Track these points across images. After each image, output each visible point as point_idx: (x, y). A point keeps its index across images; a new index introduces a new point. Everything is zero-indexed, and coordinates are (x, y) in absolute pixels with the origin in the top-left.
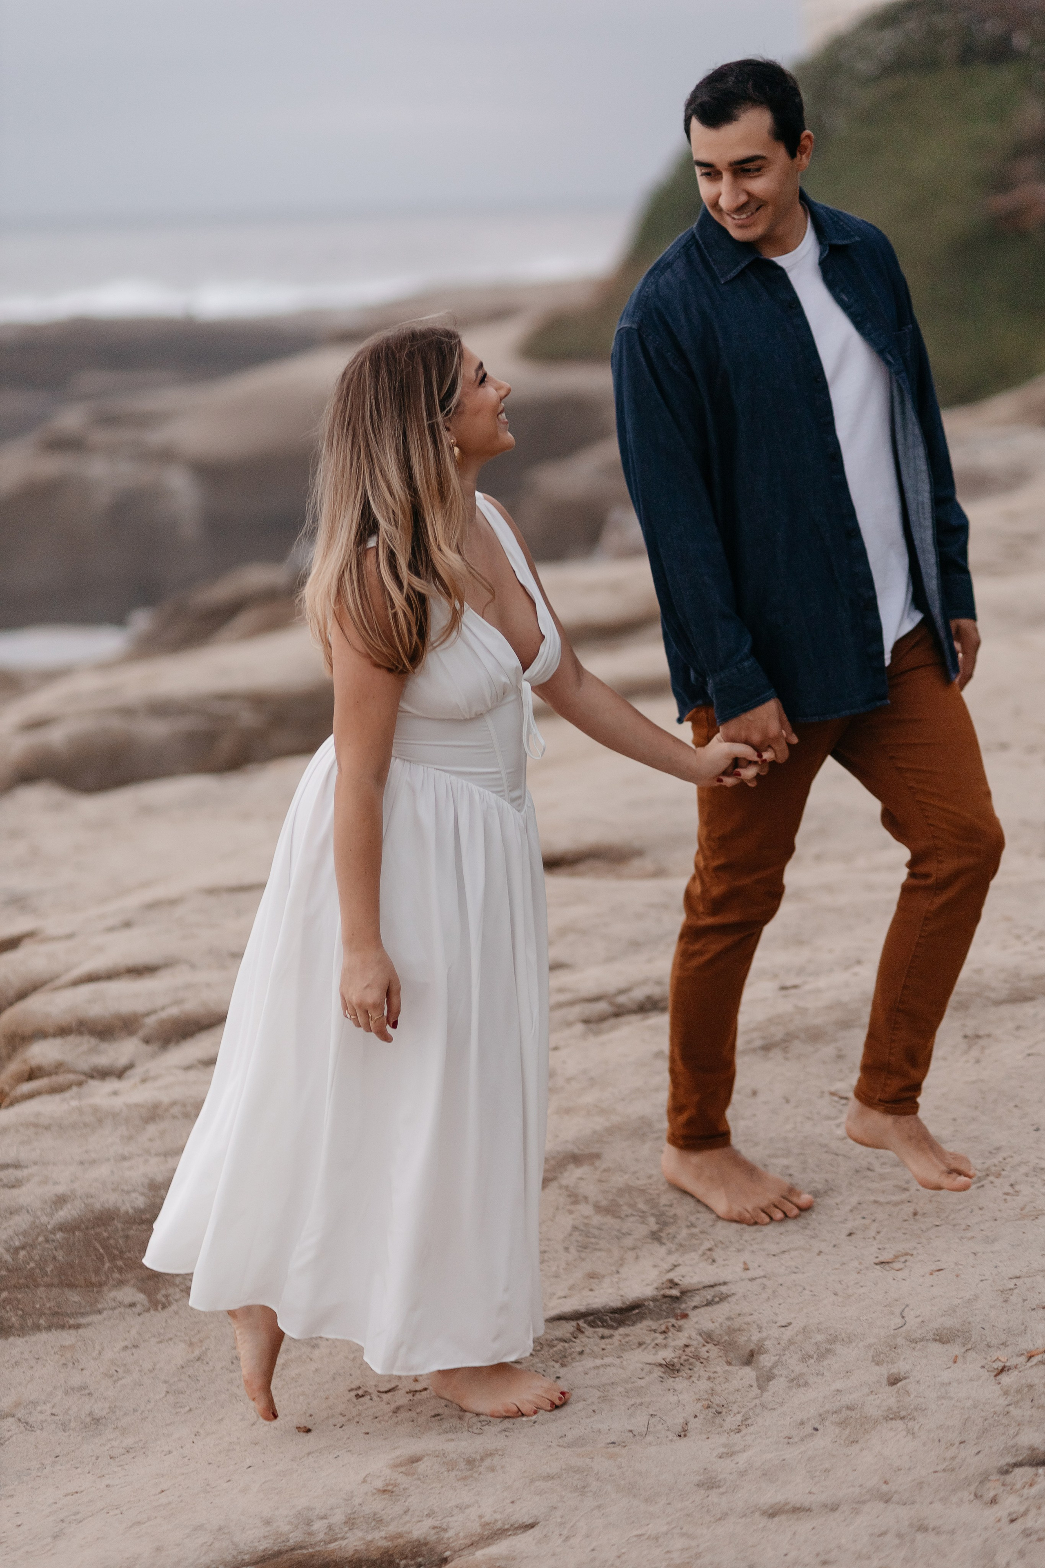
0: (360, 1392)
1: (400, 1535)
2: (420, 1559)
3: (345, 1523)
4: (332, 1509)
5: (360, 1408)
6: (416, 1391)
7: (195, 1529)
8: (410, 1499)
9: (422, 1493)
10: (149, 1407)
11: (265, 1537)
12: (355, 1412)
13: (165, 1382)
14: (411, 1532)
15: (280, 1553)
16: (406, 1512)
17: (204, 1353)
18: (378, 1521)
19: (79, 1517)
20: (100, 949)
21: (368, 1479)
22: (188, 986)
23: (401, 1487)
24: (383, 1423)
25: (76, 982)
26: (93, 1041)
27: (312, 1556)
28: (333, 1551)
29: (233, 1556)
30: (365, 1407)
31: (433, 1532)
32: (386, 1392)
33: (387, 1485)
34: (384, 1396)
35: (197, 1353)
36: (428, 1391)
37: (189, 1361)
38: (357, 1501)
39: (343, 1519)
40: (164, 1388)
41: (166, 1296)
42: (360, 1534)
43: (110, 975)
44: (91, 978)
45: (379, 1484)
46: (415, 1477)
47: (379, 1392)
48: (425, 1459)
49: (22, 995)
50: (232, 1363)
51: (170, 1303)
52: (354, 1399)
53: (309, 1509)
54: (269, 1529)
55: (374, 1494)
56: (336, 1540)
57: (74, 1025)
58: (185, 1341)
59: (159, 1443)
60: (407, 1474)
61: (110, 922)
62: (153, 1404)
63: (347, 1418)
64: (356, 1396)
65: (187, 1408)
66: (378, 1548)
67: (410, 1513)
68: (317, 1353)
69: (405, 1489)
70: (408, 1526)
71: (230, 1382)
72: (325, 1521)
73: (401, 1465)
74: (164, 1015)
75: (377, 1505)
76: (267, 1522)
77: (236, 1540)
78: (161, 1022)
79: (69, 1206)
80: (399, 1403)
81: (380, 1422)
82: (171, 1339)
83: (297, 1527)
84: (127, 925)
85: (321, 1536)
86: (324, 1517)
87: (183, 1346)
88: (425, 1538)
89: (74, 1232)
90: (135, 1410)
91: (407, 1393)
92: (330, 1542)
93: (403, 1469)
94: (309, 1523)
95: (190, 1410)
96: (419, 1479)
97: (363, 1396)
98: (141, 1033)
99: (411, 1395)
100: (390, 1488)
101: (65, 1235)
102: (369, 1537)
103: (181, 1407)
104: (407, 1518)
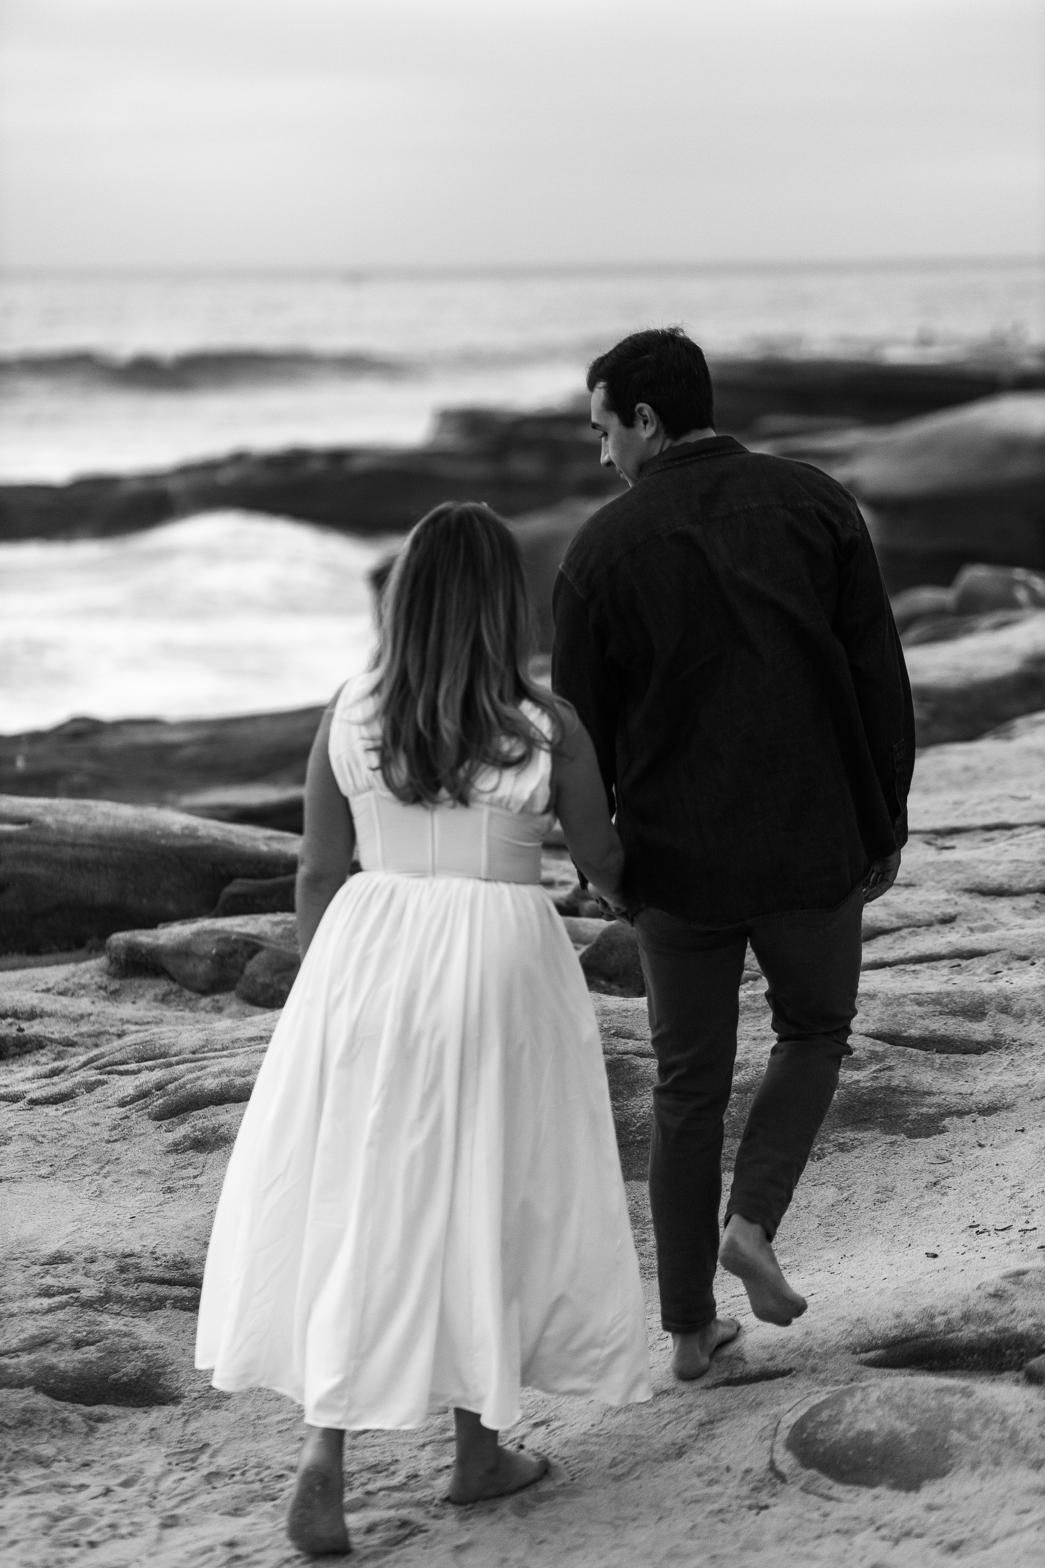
0: (980, 1229)
1: (1006, 1330)
2: (1022, 1350)
3: (962, 1319)
4: (951, 1307)
5: (980, 1241)
6: (1027, 1230)
7: (838, 1320)
8: (1016, 1303)
9: (1026, 1299)
10: (803, 1235)
11: (896, 1327)
12: (975, 1244)
13: (818, 1216)
14: (1016, 1327)
15: (907, 1340)
16: (1012, 1312)
17: (852, 1195)
18: (988, 1318)
19: (742, 1312)
21: (983, 1287)
23: (1009, 1293)
24: (998, 1251)
27: (934, 1343)
28: (951, 1340)
29: (869, 1341)
30: (984, 1240)
31: (1034, 1329)
32: (1002, 1230)
33: (998, 1291)
34: (1000, 1233)
35: (845, 1195)
36: (1037, 1230)
37: (839, 1201)
38: (972, 1302)
39: (960, 1315)
40: (817, 1221)
41: (821, 1149)
42: (973, 1328)
45: (991, 1290)
46: (1021, 1286)
47: (996, 1230)
48: (1031, 1272)
50: (875, 1204)
51: (824, 1156)
52: (975, 1235)
53: (932, 1307)
54: (899, 1320)
55: (986, 1298)
56: (953, 1331)
58: (836, 1186)
59: (811, 1262)
60: (1015, 1283)
62: (807, 1233)
63: (968, 1248)
64: (977, 1232)
65: (836, 1237)
66: (988, 1339)
67: (1015, 1313)
68: (946, 1199)
69: (1012, 1295)
70: (1013, 1322)
71: (872, 1219)
72: (946, 1317)
73: (1010, 1276)
75: (989, 1305)
76: (898, 1316)
77: (871, 1328)
79: (743, 1072)
80: (1012, 1238)
81: (995, 1250)
82: (824, 1183)
83: (922, 1320)
85: (942, 1327)
86: (945, 1314)
87: (833, 1189)
88: (1027, 1333)
89: (746, 1094)
90: (792, 1237)
91: (1020, 1231)
92: (949, 1333)
93: (1012, 1280)
94: (932, 1317)
95: (838, 1239)
96: (1024, 1288)
97: (982, 1233)
99: (1023, 1233)
100: (1000, 1293)
101: (739, 1095)
102: (981, 1330)
103: (830, 1236)
104: (1013, 1317)
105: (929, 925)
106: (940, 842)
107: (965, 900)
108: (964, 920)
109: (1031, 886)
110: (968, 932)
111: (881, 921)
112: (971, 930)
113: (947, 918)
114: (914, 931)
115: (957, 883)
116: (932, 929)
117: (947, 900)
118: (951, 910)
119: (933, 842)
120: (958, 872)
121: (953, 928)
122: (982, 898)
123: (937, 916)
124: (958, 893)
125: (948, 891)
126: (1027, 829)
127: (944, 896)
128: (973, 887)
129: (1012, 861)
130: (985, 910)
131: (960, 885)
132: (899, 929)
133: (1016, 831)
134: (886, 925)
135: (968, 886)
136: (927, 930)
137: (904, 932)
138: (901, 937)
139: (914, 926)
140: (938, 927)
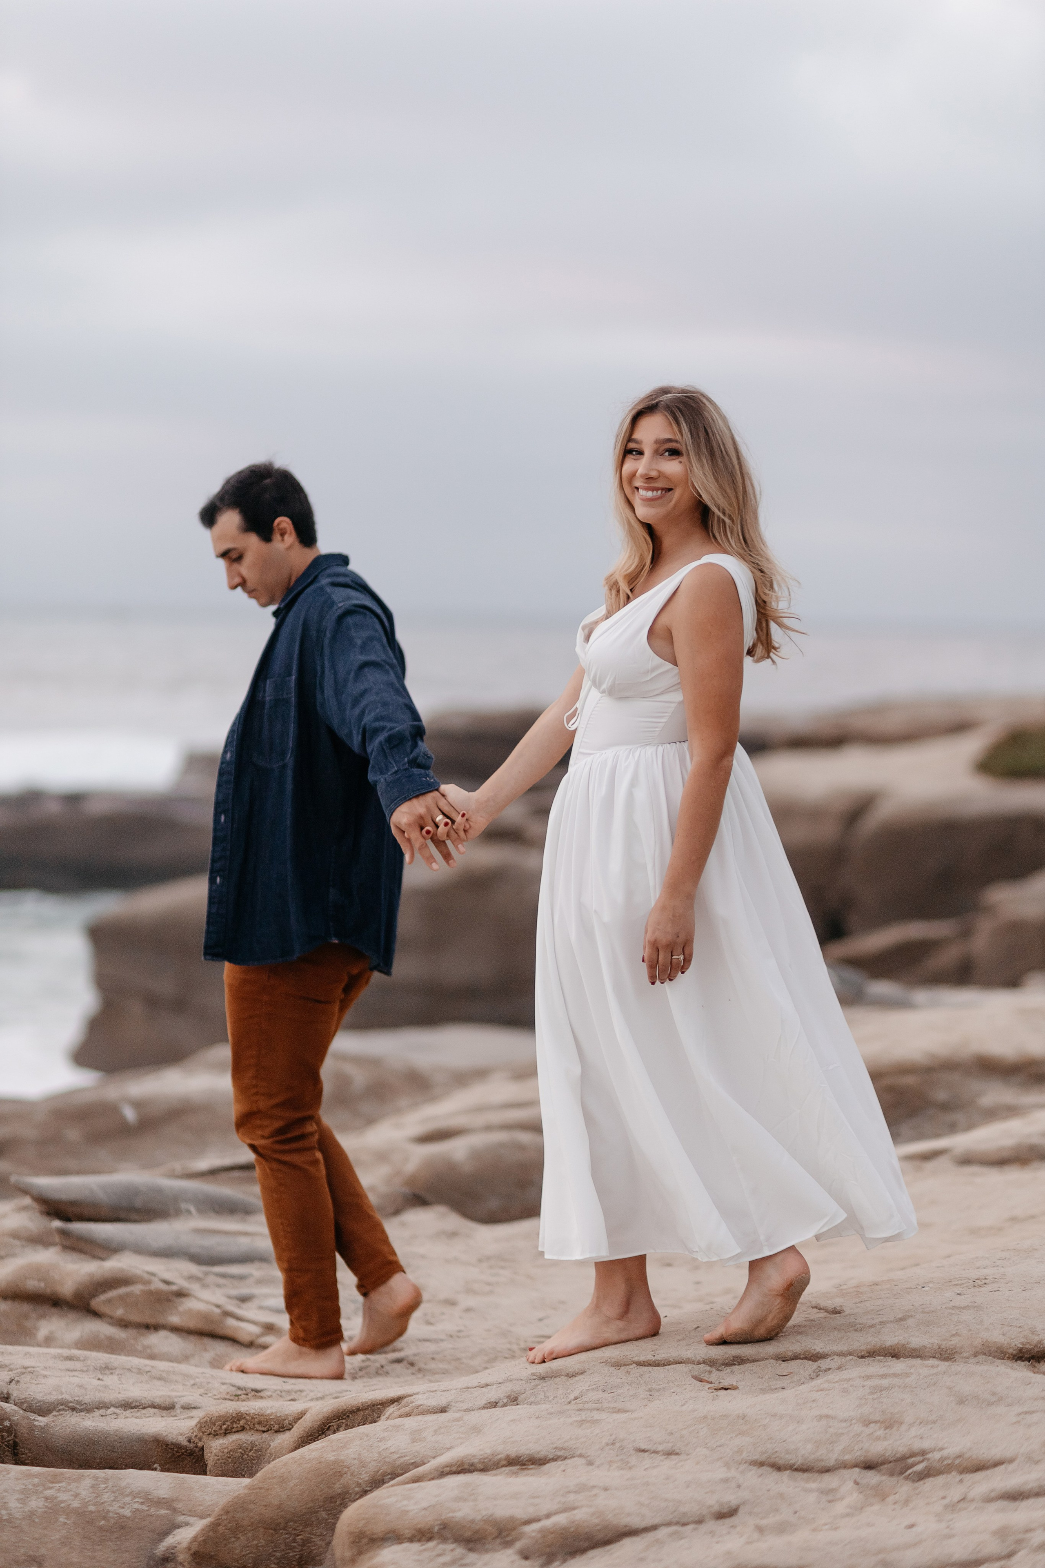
20: (477, 1430)
22: (581, 1488)
25: (443, 1473)
26: (460, 1551)
43: (486, 1466)
44: (463, 1468)
49: (377, 1482)
57: (436, 1529)
61: (493, 1394)
74: (547, 1523)
78: (544, 1532)
84: (514, 1400)
98: (518, 1545)
105: (700, 1521)
106: (715, 1376)
107: (753, 1478)
108: (750, 1513)
109: (847, 1457)
110: (756, 1535)
111: (629, 1515)
112: (760, 1529)
113: (725, 1510)
114: (675, 1533)
115: (740, 1451)
116: (704, 1528)
117: (726, 1480)
118: (730, 1498)
119: (706, 1377)
120: (742, 1433)
121: (733, 1527)
122: (775, 1475)
123: (710, 1506)
124: (742, 1467)
125: (727, 1465)
126: (838, 1361)
127: (721, 1473)
128: (763, 1458)
129: (820, 1418)
130: (781, 1496)
131: (744, 1455)
132: (654, 1528)
133: (824, 1364)
134: (636, 1522)
135: (756, 1457)
136: (696, 1529)
137: (662, 1532)
138: (657, 1540)
139: (677, 1523)
140: (711, 1525)
